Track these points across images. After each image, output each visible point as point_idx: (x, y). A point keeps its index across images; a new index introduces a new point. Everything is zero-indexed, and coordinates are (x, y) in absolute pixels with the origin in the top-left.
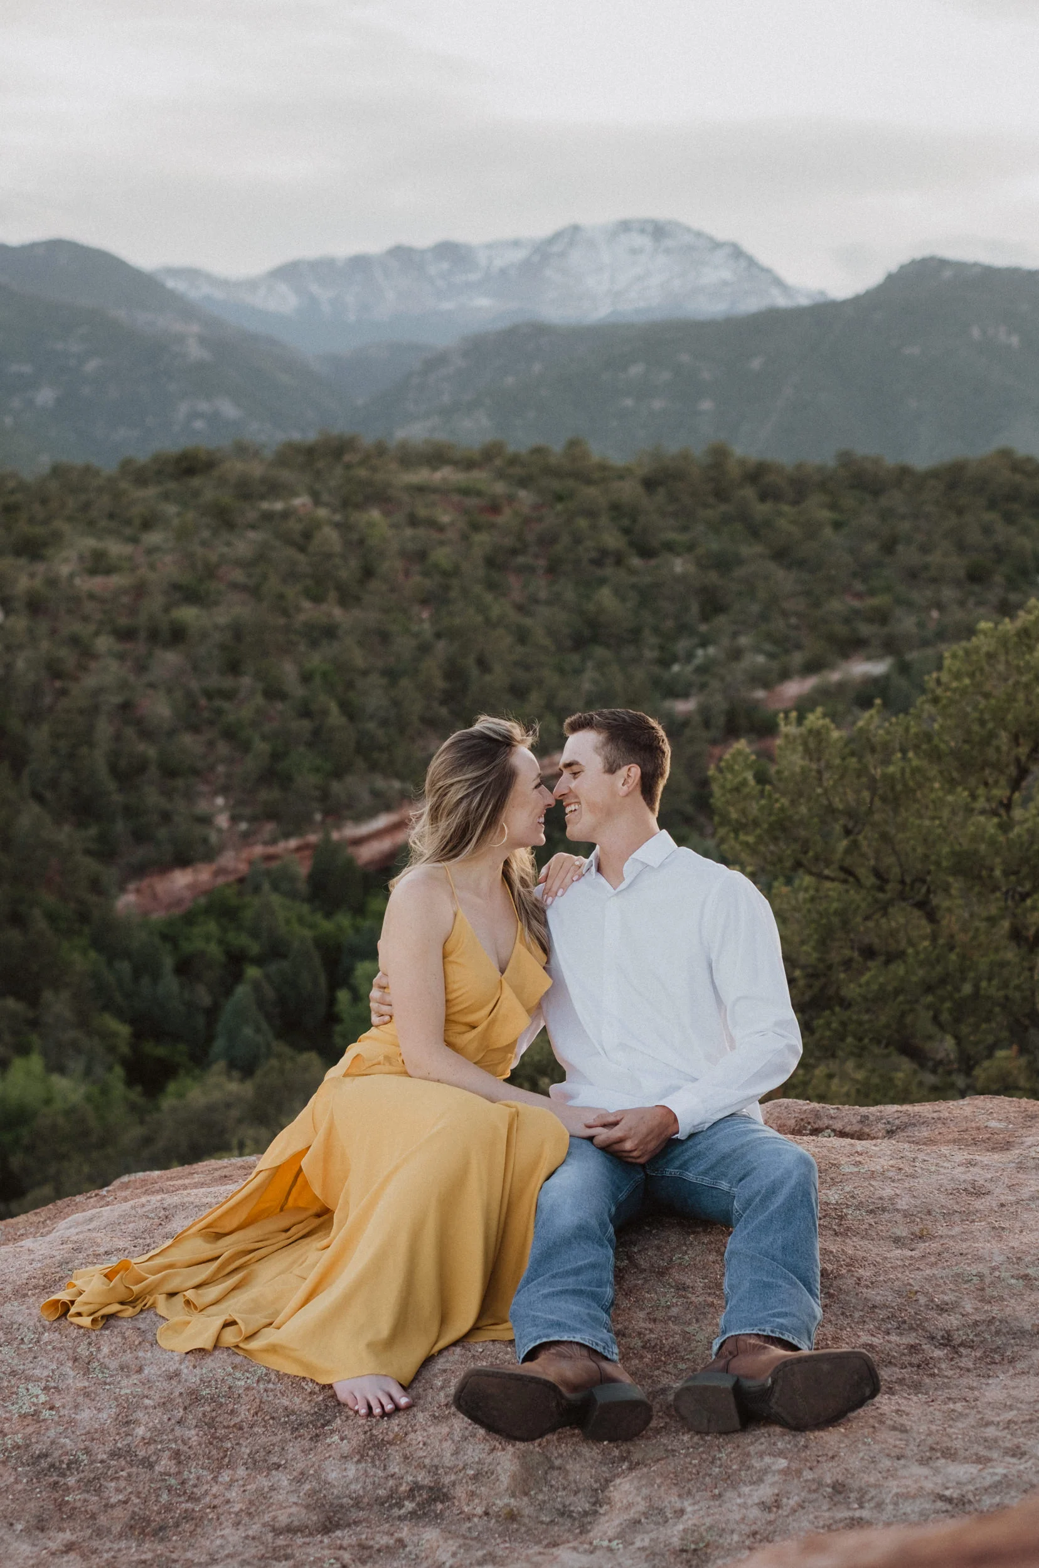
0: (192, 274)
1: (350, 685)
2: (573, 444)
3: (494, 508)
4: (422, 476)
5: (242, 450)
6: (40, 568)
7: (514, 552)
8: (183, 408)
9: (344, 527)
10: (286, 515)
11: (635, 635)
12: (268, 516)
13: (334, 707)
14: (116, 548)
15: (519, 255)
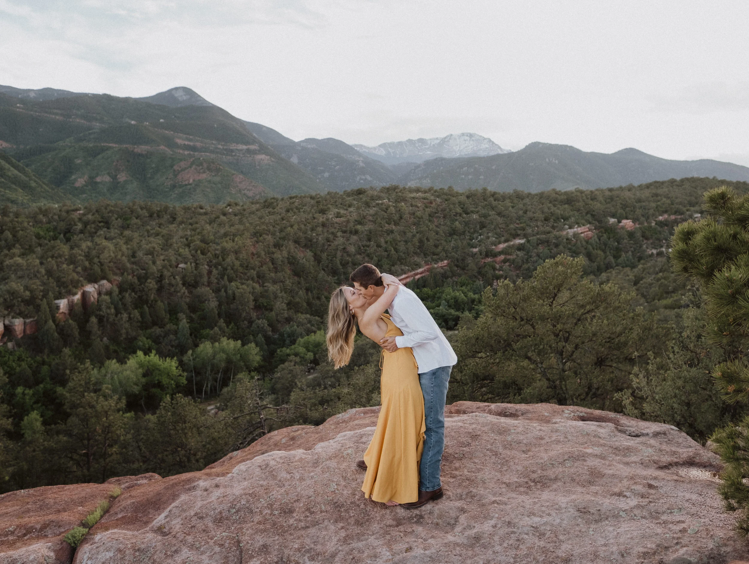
0: (361, 146)
1: (396, 244)
2: (450, 187)
3: (431, 203)
4: (414, 195)
5: (372, 188)
6: (325, 216)
7: (436, 213)
8: (358, 178)
9: (395, 207)
10: (382, 204)
11: (464, 233)
12: (378, 204)
13: (393, 250)
14: (342, 212)
15: (438, 141)
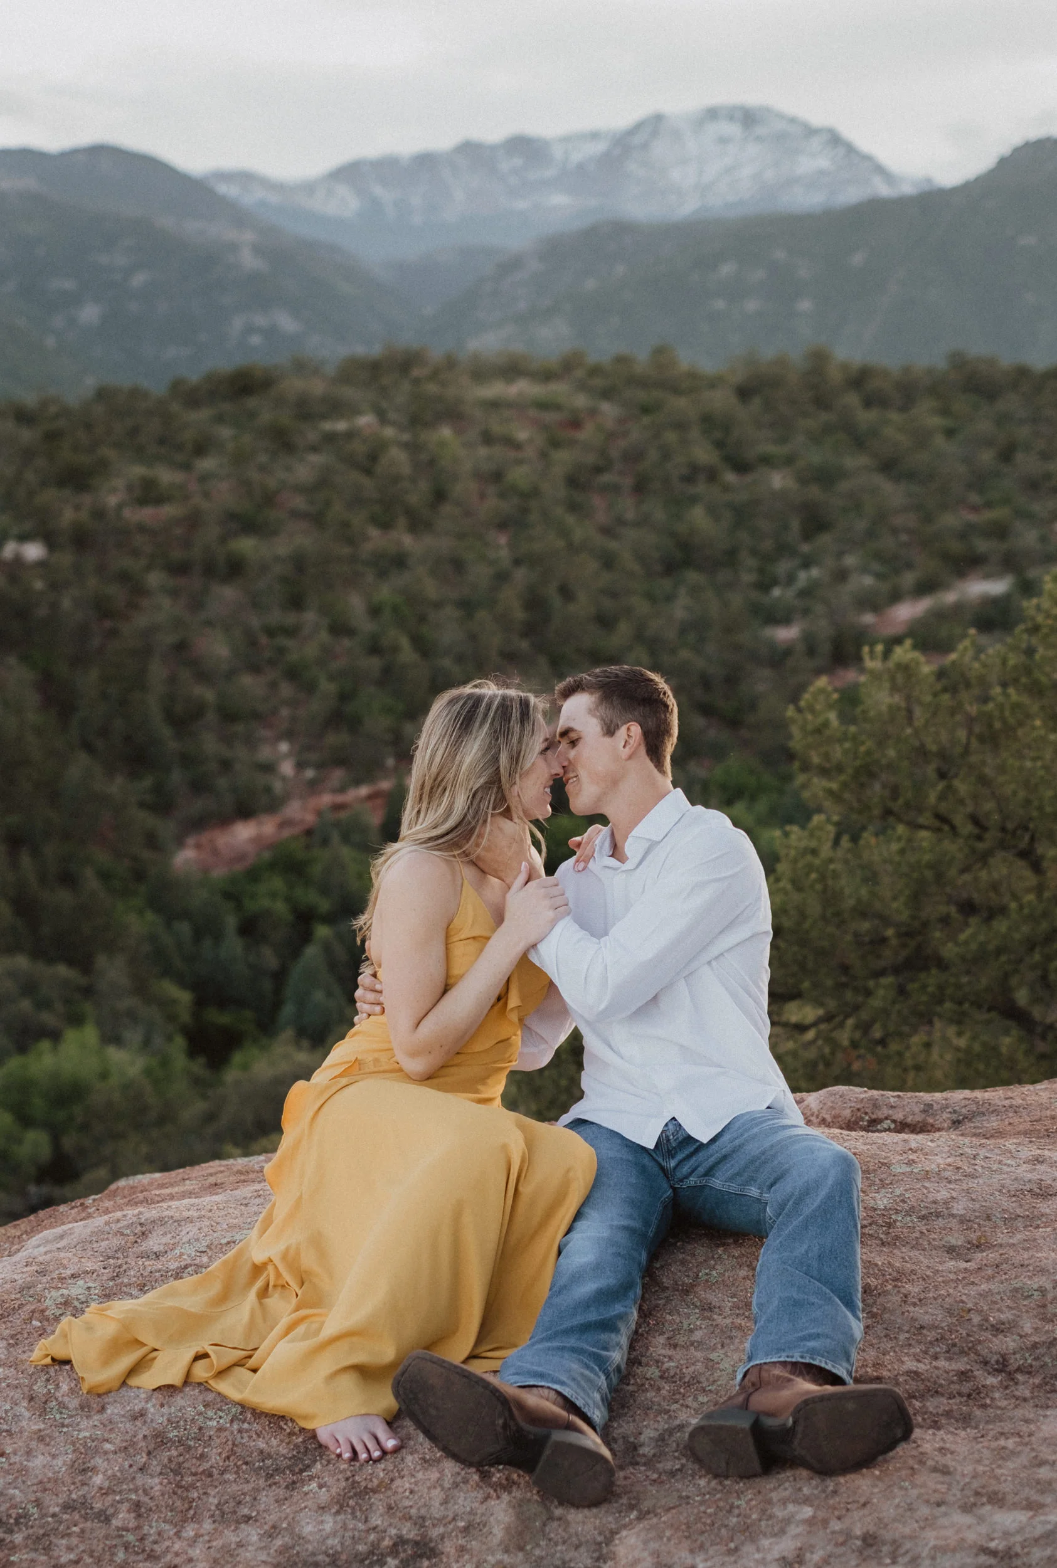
0: (245, 178)
1: (422, 619)
2: (659, 351)
3: (575, 423)
4: (495, 389)
5: (301, 366)
6: (87, 499)
7: (598, 470)
8: (238, 323)
9: (414, 448)
10: (350, 435)
11: (730, 557)
12: (330, 438)
13: (405, 642)
14: (166, 476)
15: (600, 147)
